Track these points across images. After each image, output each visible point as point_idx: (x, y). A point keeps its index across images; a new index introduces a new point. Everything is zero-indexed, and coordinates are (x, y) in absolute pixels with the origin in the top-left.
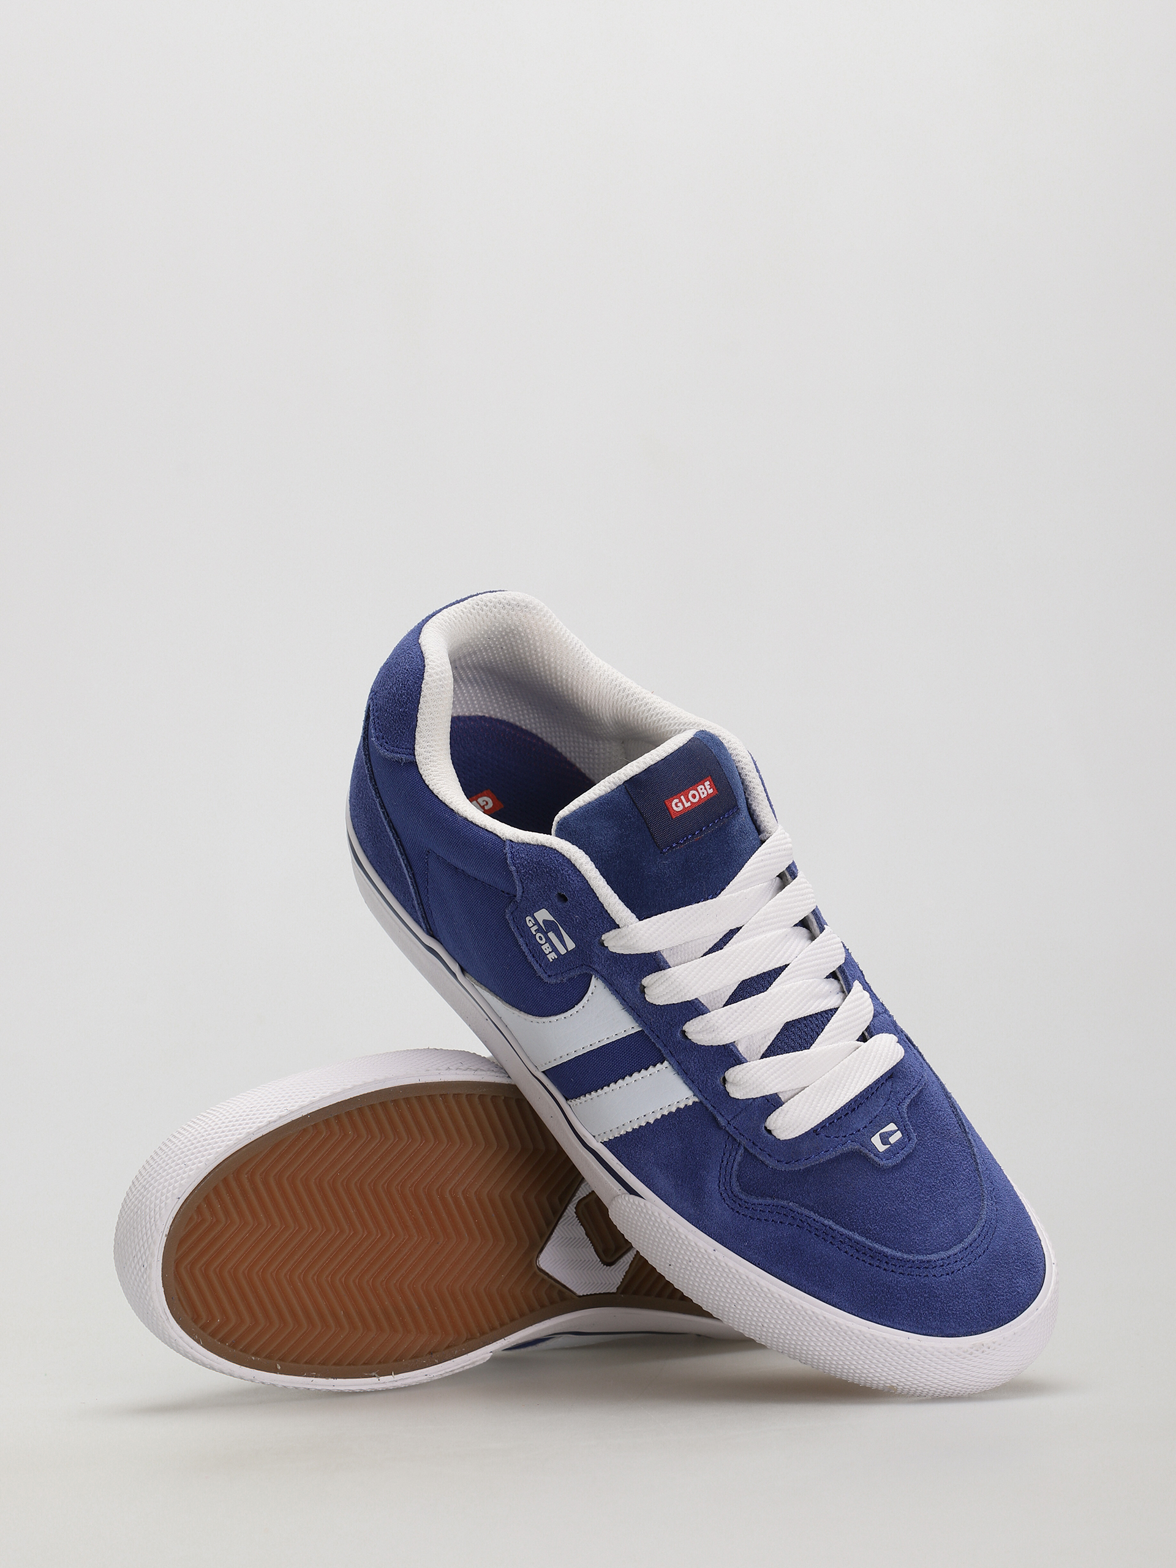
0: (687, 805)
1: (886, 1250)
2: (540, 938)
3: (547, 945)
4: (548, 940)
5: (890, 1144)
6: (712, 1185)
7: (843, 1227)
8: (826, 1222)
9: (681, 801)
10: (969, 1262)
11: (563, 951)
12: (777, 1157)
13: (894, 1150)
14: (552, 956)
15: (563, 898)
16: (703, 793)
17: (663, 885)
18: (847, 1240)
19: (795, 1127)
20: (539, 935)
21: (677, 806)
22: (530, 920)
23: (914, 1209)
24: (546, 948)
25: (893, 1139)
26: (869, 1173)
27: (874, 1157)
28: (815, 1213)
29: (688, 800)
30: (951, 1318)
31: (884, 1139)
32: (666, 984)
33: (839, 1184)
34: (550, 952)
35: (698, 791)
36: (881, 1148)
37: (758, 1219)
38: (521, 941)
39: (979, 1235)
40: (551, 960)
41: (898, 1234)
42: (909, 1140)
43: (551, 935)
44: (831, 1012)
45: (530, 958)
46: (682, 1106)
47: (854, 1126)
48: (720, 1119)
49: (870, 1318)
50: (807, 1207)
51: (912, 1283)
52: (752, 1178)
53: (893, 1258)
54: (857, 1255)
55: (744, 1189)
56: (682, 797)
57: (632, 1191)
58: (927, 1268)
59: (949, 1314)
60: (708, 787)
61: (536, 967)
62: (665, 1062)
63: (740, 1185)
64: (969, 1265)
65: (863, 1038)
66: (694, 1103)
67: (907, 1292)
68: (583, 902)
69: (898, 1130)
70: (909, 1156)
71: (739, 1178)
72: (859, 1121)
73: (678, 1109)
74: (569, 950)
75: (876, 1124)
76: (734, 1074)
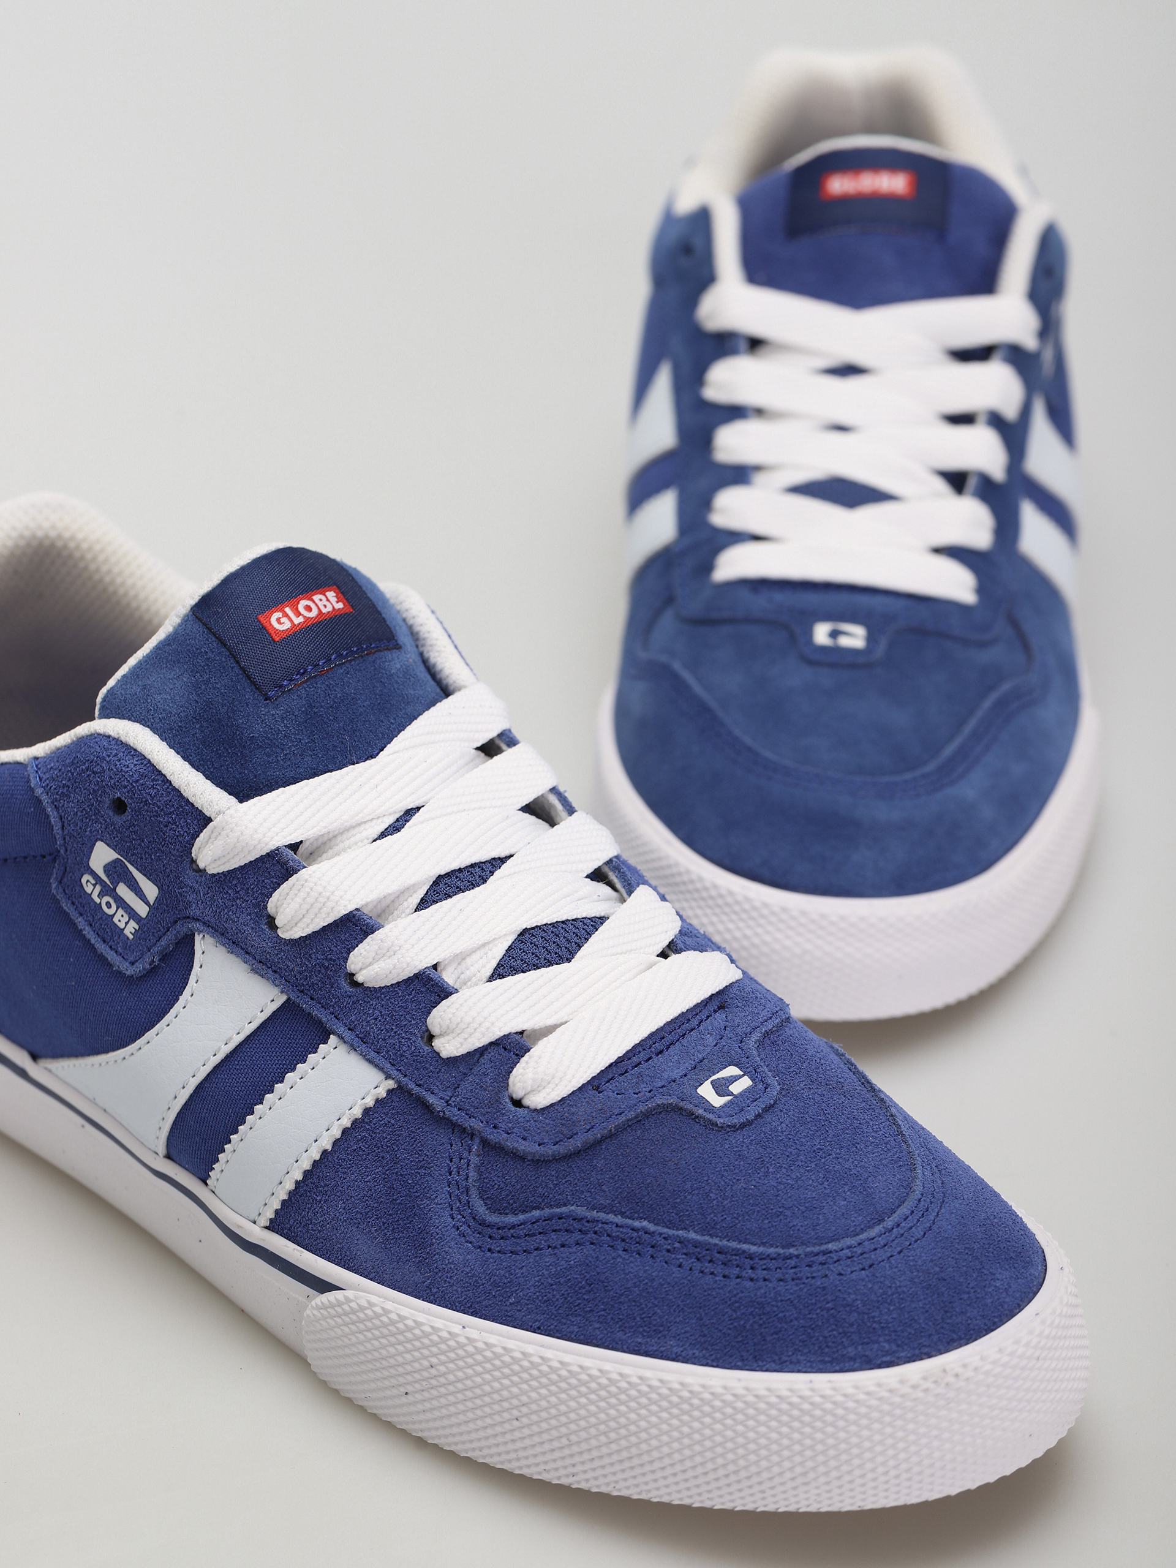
0: (298, 620)
1: (745, 1247)
2: (108, 905)
3: (121, 912)
4: (121, 903)
5: (732, 1094)
6: (442, 1220)
7: (668, 1227)
8: (637, 1224)
9: (286, 615)
10: (899, 1249)
11: (142, 910)
12: (537, 1138)
13: (739, 1103)
14: (130, 929)
15: (120, 806)
16: (325, 606)
17: (279, 751)
18: (677, 1245)
19: (556, 1081)
20: (106, 899)
21: (281, 622)
22: (88, 881)
23: (788, 1184)
24: (120, 919)
25: (737, 1088)
26: (700, 1140)
27: (705, 1114)
28: (616, 1215)
29: (298, 614)
30: (880, 1336)
31: (721, 1088)
32: (302, 894)
33: (651, 1163)
34: (127, 923)
35: (314, 602)
36: (717, 1101)
37: (525, 1251)
38: (81, 923)
39: (913, 1212)
40: (131, 937)
41: (766, 1221)
42: (766, 1088)
43: (123, 890)
44: (600, 920)
45: (101, 947)
46: (370, 1102)
47: (665, 1075)
48: (431, 1099)
49: (740, 1364)
50: (602, 1209)
51: (801, 1290)
52: (502, 1185)
53: (763, 1257)
54: (698, 1266)
55: (492, 1210)
56: (287, 610)
57: (323, 1286)
58: (824, 1264)
59: (874, 1329)
60: (333, 600)
61: (111, 956)
62: (331, 1036)
63: (486, 1204)
64: (899, 1253)
65: (663, 955)
66: (390, 1092)
67: (796, 1308)
68: (149, 797)
69: (743, 1075)
70: (767, 1109)
71: (482, 1192)
72: (671, 1065)
73: (367, 1111)
74: (152, 901)
75: (702, 1069)
76: (440, 1017)
